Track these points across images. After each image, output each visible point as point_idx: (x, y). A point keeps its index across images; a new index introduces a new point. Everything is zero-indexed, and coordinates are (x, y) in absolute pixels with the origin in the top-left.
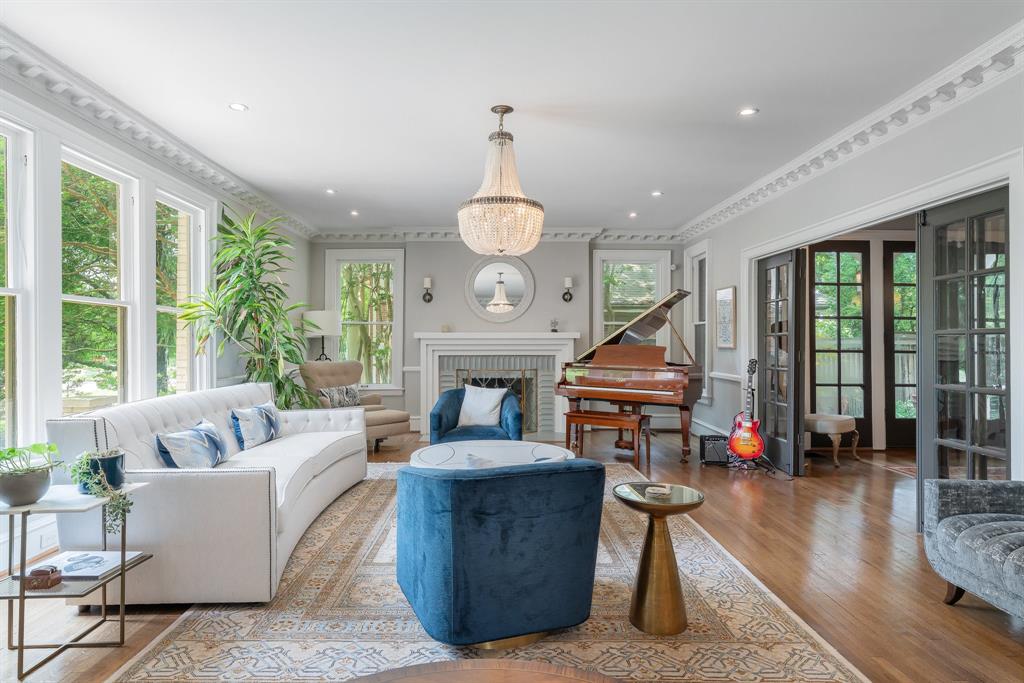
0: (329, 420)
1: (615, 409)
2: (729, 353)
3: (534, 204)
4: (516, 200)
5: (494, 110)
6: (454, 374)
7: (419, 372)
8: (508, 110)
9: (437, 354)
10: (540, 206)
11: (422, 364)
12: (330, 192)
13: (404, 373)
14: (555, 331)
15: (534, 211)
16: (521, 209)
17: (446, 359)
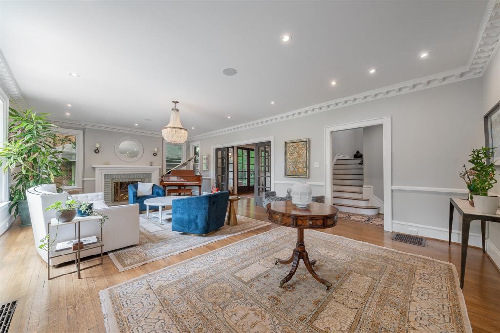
0: (88, 197)
1: (177, 188)
2: (207, 172)
3: (185, 130)
4: (181, 128)
5: (173, 102)
6: (111, 181)
7: (94, 181)
8: (178, 103)
9: (103, 173)
10: (187, 131)
11: (96, 177)
12: (69, 105)
13: (84, 181)
14: (151, 165)
15: (186, 131)
16: (183, 131)
17: (107, 175)
